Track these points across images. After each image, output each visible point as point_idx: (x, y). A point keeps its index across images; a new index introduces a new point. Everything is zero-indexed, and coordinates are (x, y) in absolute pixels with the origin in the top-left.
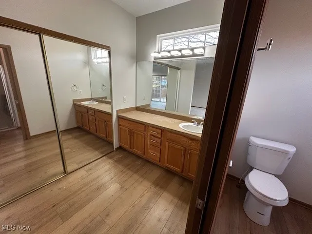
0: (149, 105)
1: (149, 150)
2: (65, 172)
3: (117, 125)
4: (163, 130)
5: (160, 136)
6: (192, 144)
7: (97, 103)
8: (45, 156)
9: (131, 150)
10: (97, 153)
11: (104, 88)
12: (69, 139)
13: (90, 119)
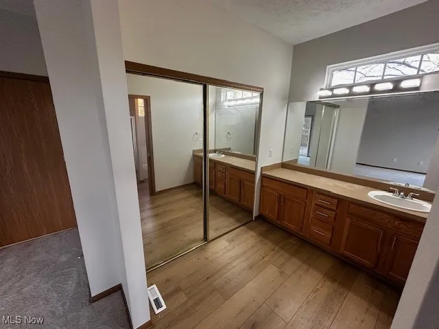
0: (296, 161)
1: (312, 227)
2: (205, 238)
3: (259, 187)
4: (340, 200)
5: (335, 208)
6: (402, 226)
7: (223, 156)
8: (176, 217)
9: (278, 222)
10: (231, 220)
11: (229, 136)
12: (189, 197)
13: (219, 175)
